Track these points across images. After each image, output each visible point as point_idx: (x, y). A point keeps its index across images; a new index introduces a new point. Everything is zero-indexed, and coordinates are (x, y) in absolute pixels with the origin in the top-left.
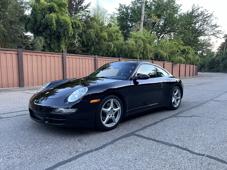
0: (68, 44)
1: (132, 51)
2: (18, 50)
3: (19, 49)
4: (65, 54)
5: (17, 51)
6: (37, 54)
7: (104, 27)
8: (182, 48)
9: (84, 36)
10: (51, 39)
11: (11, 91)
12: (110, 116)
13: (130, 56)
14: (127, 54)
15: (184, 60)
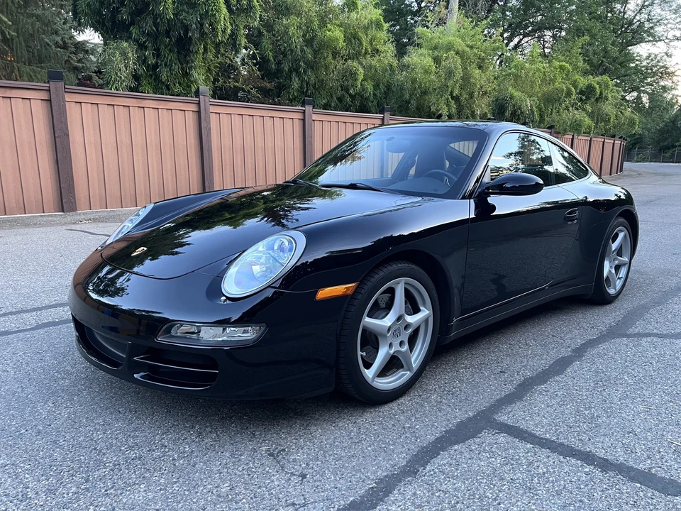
0: (216, 67)
1: (425, 93)
2: (48, 85)
3: (52, 84)
4: (206, 99)
5: (47, 88)
6: (113, 101)
7: (331, 11)
8: (583, 82)
9: (266, 42)
10: (158, 50)
11: (35, 224)
12: (391, 345)
13: (418, 108)
14: (408, 102)
15: (588, 121)
